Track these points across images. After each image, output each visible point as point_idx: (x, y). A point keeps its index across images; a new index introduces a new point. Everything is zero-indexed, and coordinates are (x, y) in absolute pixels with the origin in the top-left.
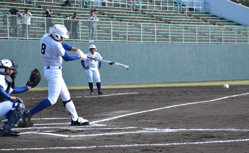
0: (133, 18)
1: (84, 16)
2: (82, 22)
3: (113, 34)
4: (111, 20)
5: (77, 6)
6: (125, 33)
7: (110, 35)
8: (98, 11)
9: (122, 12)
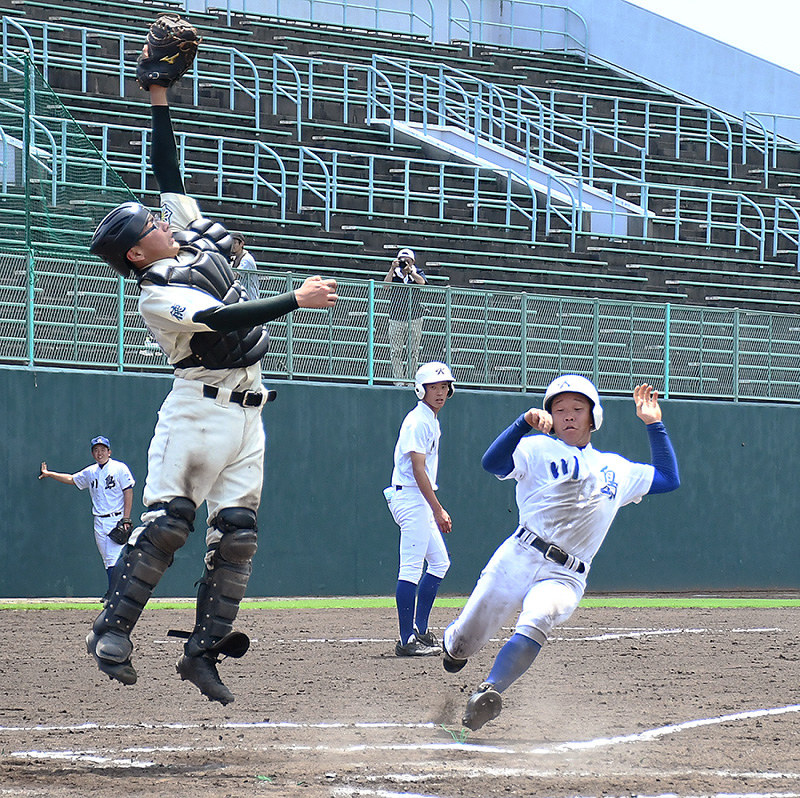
0: (768, 295)
1: (545, 278)
2: (532, 304)
3: (673, 364)
4: (665, 299)
5: (516, 234)
6: (730, 359)
7: (660, 369)
8: (609, 257)
9: (719, 265)
